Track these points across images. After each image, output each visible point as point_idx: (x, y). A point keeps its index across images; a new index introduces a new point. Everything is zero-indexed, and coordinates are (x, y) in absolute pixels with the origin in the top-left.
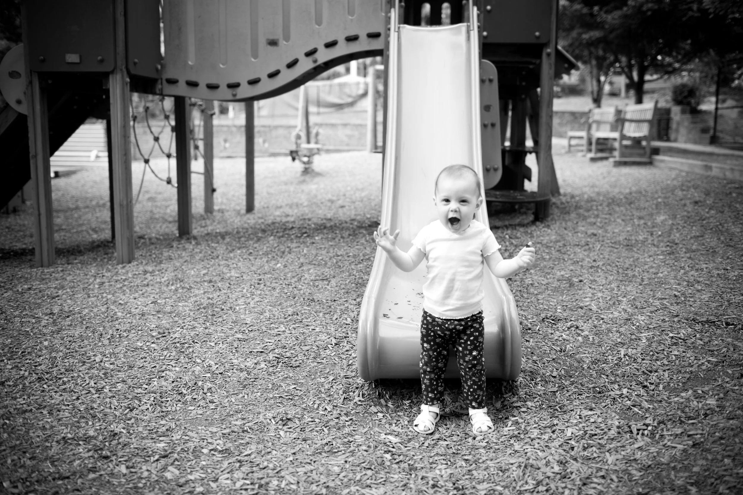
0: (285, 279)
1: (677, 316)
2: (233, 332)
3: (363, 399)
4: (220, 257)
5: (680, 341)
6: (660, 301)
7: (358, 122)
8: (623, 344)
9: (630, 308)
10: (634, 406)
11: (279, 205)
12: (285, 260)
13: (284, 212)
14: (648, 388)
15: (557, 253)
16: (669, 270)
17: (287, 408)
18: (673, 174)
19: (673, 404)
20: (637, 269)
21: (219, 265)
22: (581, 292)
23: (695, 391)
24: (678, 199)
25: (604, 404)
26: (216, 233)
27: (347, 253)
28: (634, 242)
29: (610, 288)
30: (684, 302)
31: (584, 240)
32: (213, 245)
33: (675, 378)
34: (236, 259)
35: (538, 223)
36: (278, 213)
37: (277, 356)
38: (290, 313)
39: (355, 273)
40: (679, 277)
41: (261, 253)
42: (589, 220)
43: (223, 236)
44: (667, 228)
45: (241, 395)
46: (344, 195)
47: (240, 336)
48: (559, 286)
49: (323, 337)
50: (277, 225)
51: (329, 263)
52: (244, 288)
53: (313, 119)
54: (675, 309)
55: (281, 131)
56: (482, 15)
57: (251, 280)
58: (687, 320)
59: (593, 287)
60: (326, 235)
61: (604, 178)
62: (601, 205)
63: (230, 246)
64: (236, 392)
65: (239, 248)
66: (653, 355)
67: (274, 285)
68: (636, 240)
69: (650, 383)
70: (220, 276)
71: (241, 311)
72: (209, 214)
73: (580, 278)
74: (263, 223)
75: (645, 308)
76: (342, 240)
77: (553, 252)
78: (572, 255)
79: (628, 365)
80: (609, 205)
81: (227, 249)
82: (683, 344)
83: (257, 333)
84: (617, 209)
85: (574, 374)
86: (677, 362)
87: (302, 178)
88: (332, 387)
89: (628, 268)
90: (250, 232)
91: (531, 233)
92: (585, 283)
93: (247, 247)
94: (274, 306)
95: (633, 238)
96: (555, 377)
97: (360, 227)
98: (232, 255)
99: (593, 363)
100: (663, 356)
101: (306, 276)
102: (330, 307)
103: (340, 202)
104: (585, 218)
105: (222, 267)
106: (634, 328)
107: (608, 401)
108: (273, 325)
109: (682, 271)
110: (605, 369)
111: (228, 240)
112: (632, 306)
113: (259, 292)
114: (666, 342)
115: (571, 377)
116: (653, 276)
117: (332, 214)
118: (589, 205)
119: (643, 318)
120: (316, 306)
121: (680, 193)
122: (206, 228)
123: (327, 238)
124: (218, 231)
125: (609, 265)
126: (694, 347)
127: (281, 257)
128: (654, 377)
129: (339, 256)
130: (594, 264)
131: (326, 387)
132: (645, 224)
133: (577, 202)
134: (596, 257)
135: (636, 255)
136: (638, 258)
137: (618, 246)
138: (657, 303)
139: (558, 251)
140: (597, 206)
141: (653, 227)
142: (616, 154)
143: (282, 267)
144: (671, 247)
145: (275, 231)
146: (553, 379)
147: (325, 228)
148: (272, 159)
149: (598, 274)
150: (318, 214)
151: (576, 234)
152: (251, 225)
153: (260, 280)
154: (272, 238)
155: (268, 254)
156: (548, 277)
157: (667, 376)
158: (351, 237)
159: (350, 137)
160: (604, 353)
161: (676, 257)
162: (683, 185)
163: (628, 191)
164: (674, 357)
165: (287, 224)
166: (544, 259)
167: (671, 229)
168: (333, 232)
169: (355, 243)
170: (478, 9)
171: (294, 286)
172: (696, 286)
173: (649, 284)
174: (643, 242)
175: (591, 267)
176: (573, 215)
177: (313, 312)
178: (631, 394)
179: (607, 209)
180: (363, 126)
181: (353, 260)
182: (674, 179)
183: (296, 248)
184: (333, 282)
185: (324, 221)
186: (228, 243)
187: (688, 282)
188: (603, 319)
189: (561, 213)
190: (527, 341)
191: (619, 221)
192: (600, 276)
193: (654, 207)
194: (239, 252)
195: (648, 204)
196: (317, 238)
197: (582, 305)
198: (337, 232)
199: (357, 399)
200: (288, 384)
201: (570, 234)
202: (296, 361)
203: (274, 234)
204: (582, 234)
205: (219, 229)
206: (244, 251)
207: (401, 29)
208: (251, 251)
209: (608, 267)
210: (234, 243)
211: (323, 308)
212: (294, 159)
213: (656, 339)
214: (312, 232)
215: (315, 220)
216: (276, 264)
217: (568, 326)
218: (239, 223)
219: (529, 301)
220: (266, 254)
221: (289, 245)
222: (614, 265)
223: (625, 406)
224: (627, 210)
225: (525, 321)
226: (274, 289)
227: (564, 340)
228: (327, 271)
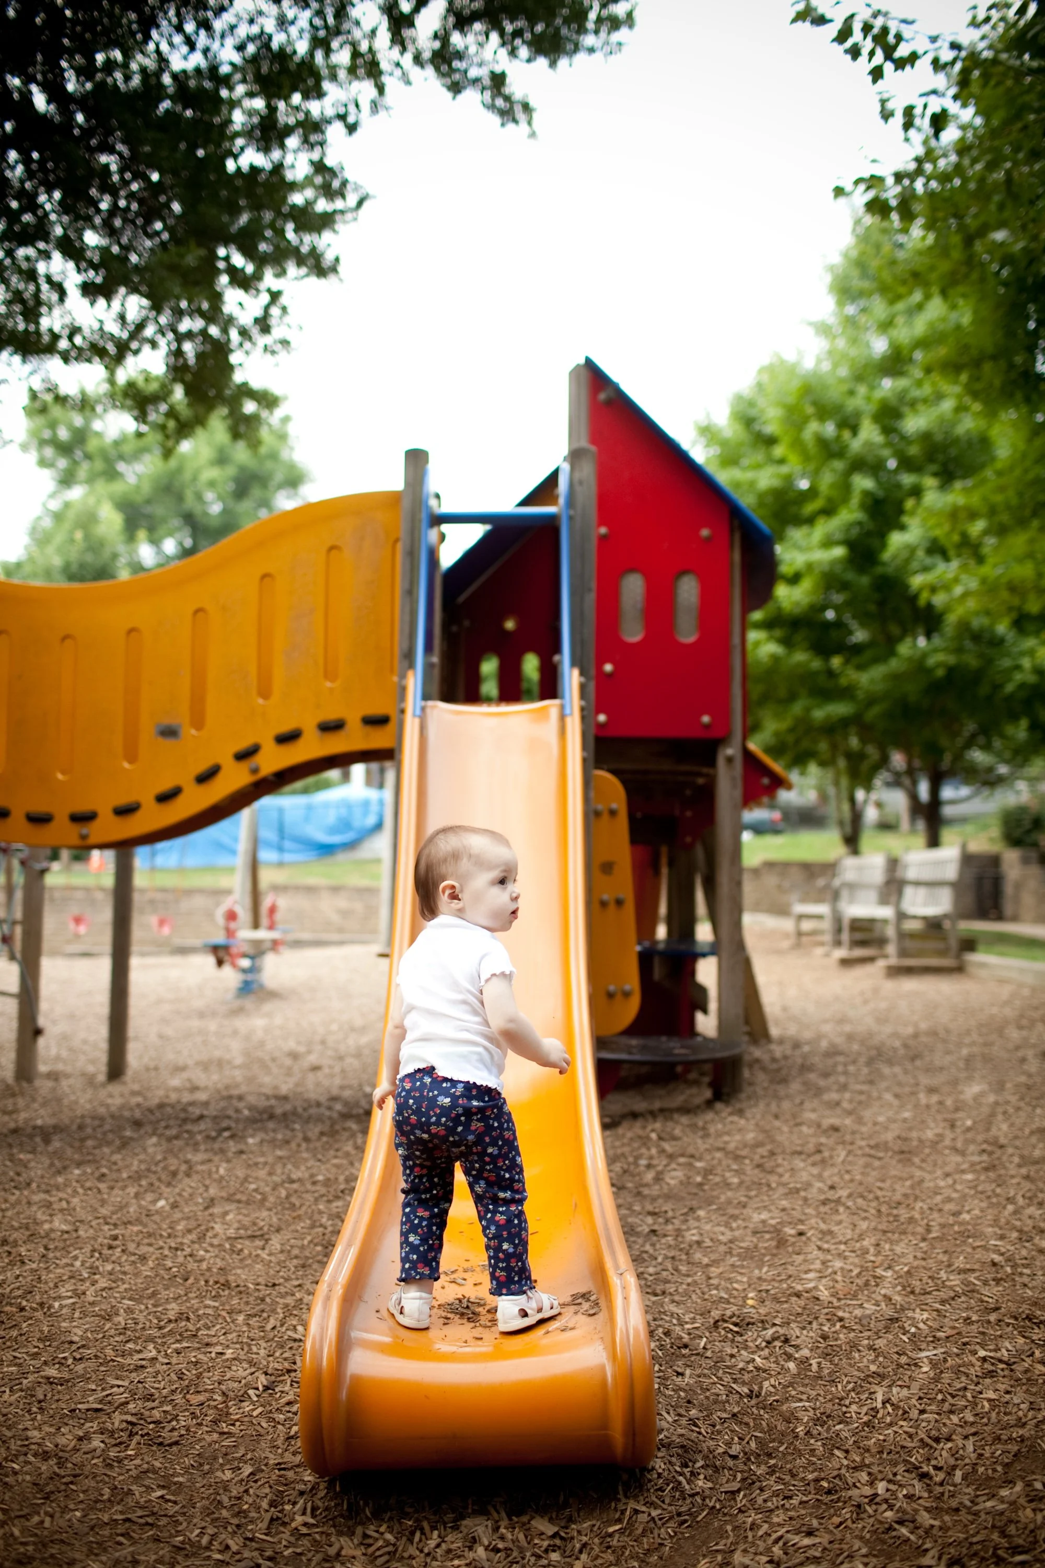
0: (169, 1236)
1: (997, 1309)
2: (37, 1363)
3: (312, 1521)
4: (34, 1185)
5: (1002, 1366)
6: (962, 1276)
7: (364, 882)
8: (882, 1377)
9: (899, 1293)
10: (901, 1522)
11: (181, 1063)
12: (177, 1190)
13: (189, 1080)
14: (931, 1478)
15: (756, 1171)
16: (984, 1205)
17: (139, 1548)
18: (1005, 992)
19: (983, 1516)
20: (919, 1204)
21: (29, 1203)
22: (800, 1258)
23: (1029, 1484)
24: (1010, 1046)
25: (836, 1520)
26: (35, 1127)
27: (312, 1176)
28: (915, 1143)
29: (861, 1249)
30: (1010, 1278)
31: (813, 1140)
32: (22, 1156)
33: (987, 1455)
34: (69, 1190)
35: (719, 1106)
36: (176, 1082)
37: (129, 1418)
38: (172, 1315)
39: (324, 1220)
40: (1003, 1220)
41: (125, 1175)
42: (826, 1097)
43: (46, 1134)
44: (985, 1110)
45: (36, 1519)
46: (323, 1042)
47: (52, 1372)
48: (756, 1247)
49: (241, 1371)
50: (169, 1110)
51: (272, 1199)
52: (76, 1258)
53: (266, 877)
54: (991, 1293)
55: (199, 901)
56: (592, 686)
57: (95, 1239)
58: (1016, 1319)
59: (826, 1246)
60: (272, 1134)
61: (866, 1002)
62: (854, 1062)
63: (60, 1158)
64: (26, 1511)
65: (79, 1165)
66: (943, 1401)
67: (144, 1249)
68: (920, 1141)
69: (936, 1468)
70: (27, 1229)
71: (64, 1311)
72: (25, 1084)
73: (801, 1227)
74: (138, 1105)
75: (929, 1293)
76: (304, 1145)
77: (748, 1169)
78: (787, 1175)
79: (891, 1425)
80: (870, 1062)
81: (52, 1165)
82: (1006, 1373)
83: (92, 1364)
84: (886, 1070)
85: (777, 1449)
86: (994, 1415)
87: (238, 1003)
88: (246, 1491)
89: (899, 1203)
90: (107, 1127)
91: (704, 1128)
92: (809, 1239)
93: (95, 1161)
94: (138, 1301)
95: (914, 1134)
96: (734, 1457)
97: (345, 1116)
98: (60, 1180)
99: (817, 1421)
100: (964, 1403)
101: (218, 1228)
102: (263, 1300)
103: (312, 1059)
104: (818, 1092)
105: (34, 1208)
106: (905, 1338)
107: (846, 1513)
108: (130, 1345)
109: (1010, 1208)
110: (844, 1434)
111: (56, 1144)
112: (904, 1288)
113: (109, 1267)
114: (972, 1371)
115: (770, 1455)
116: (951, 1220)
117: (291, 1086)
118: (830, 1062)
119: (925, 1315)
120: (230, 1297)
121: (1014, 1034)
122: (14, 1116)
123: (272, 1141)
124: (39, 1122)
125: (862, 1196)
126: (1029, 1380)
127: (169, 1184)
128: (944, 1453)
129: (293, 1182)
130: (831, 1195)
131: (234, 1493)
132: (941, 1103)
133: (805, 1057)
134: (836, 1179)
135: (918, 1173)
136: (922, 1181)
137: (881, 1154)
138: (955, 1281)
139: (759, 1166)
140: (845, 1065)
141: (957, 1109)
142: (891, 949)
143: (167, 1208)
144: (991, 1153)
145: (163, 1124)
146: (731, 1463)
147: (272, 1117)
148: (178, 960)
149: (838, 1218)
150: (261, 1086)
151: (796, 1129)
152: (113, 1109)
153: (115, 1238)
154: (154, 1140)
155: (140, 1178)
156: (734, 1225)
157: (971, 1449)
158: (325, 1139)
159: (345, 914)
160: (841, 1399)
161: (1000, 1176)
162: (1022, 1016)
163: (910, 1030)
164: (986, 1404)
165: (190, 1109)
166: (728, 1185)
167: (993, 1115)
168: (287, 1127)
169: (332, 1153)
170: (582, 674)
171: (188, 1251)
172: (1037, 1240)
173: (940, 1239)
174: (934, 1144)
175: (824, 1203)
176: (795, 1086)
177: (224, 1313)
178: (894, 1493)
179: (865, 1070)
180: (372, 891)
181: (323, 1190)
182: (1006, 1003)
183: (203, 1163)
184: (275, 1242)
185: (273, 1102)
186: (55, 1153)
187: (1020, 1231)
188: (841, 1319)
189: (772, 1081)
190: (679, 1374)
191: (888, 1097)
192: (840, 1222)
193: (961, 1064)
194: (77, 1172)
195: (948, 1058)
196: (251, 1141)
197: (799, 1287)
198: (297, 1126)
199: (299, 1519)
200: (148, 1487)
201: (785, 1129)
202: (173, 1430)
203: (159, 1132)
204: (809, 1127)
205: (43, 1117)
206: (89, 1170)
207: (428, 711)
208: (104, 1170)
209: (860, 1201)
210: (69, 1152)
211: (247, 1303)
212: (220, 963)
213: (950, 1362)
214: (241, 1126)
215: (252, 1099)
216: (155, 1202)
217: (768, 1338)
218: (88, 1106)
219: (689, 1280)
220: (136, 1177)
221: (189, 1156)
222: (871, 1196)
223: (881, 1522)
224: (906, 1072)
225: (678, 1328)
226: (143, 1258)
227: (758, 1369)
228: (265, 1217)
